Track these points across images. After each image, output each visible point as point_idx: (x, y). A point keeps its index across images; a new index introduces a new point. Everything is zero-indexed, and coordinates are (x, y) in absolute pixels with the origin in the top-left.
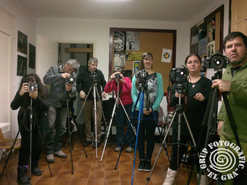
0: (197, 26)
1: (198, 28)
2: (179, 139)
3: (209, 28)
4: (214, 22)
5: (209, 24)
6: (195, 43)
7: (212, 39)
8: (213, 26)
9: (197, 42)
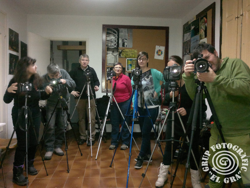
0: (189, 23)
1: (190, 25)
2: (173, 136)
3: (201, 24)
4: (206, 19)
5: (201, 21)
6: (188, 40)
7: (204, 36)
8: (205, 23)
9: (189, 39)
